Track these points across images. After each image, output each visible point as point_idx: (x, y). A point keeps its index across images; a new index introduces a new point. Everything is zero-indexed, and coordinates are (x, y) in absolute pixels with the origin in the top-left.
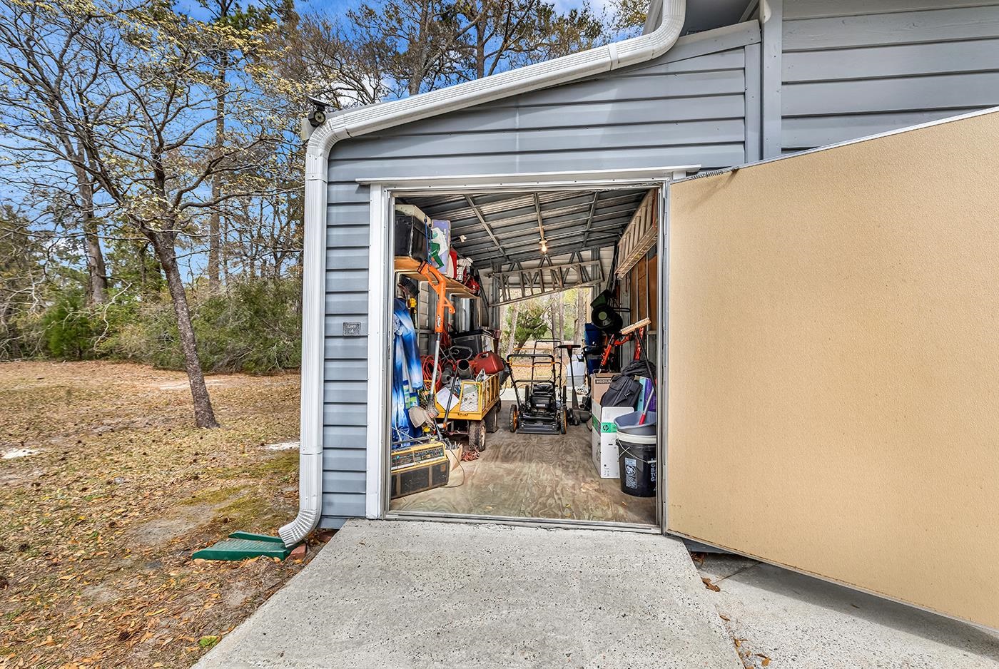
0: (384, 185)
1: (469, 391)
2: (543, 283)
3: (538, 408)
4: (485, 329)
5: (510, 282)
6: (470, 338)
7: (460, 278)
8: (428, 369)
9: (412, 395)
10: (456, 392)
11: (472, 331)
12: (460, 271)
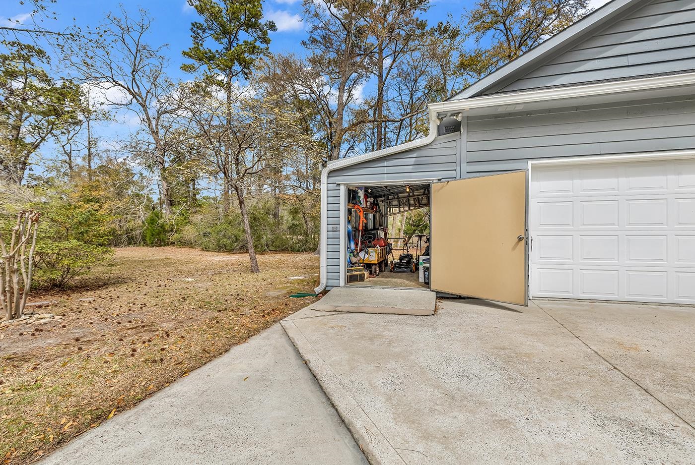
0: (345, 184)
1: (372, 252)
2: (410, 205)
3: (403, 263)
4: (380, 228)
5: (393, 204)
6: (373, 232)
7: (368, 207)
8: (357, 244)
9: (351, 253)
10: (367, 253)
11: (375, 228)
12: (368, 204)
